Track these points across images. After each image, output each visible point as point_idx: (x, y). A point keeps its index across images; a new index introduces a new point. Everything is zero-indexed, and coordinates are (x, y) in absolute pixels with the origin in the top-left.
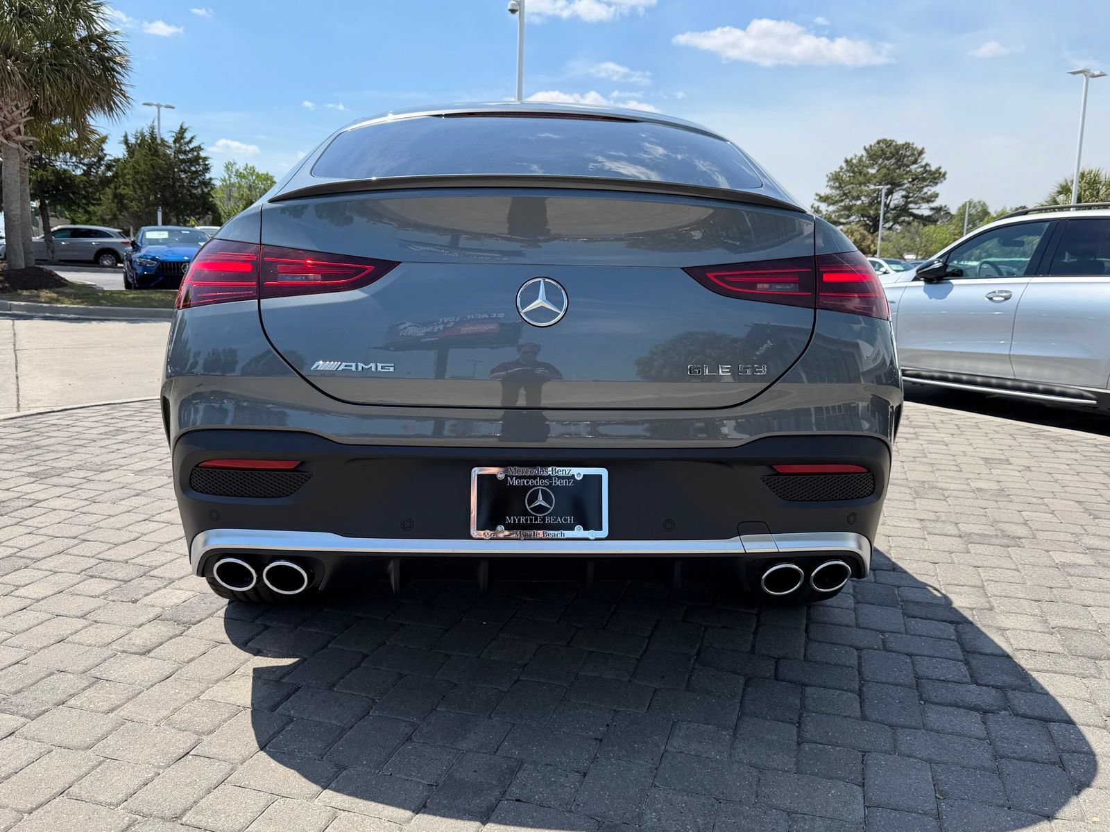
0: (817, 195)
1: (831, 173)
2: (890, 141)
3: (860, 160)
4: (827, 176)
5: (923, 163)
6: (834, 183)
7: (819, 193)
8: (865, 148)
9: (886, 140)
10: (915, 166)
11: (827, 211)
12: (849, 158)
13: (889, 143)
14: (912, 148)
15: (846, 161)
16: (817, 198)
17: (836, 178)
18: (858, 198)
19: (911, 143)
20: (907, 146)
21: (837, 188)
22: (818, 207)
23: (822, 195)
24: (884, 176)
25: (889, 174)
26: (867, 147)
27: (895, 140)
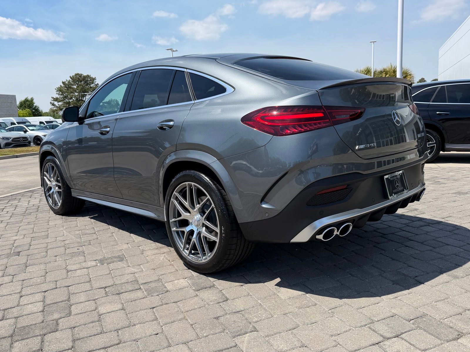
0: (52, 98)
1: (57, 88)
2: (81, 74)
3: (69, 82)
4: (55, 89)
5: (96, 84)
6: (59, 92)
7: (53, 97)
8: (70, 77)
9: (79, 74)
10: (93, 85)
11: (58, 104)
12: (64, 81)
13: (80, 75)
14: (90, 77)
15: (63, 83)
16: (52, 99)
17: (60, 90)
18: (71, 98)
19: (89, 75)
20: (88, 76)
21: (61, 95)
22: (54, 103)
23: (55, 98)
24: (81, 89)
25: (83, 88)
26: (72, 76)
27: (83, 74)
